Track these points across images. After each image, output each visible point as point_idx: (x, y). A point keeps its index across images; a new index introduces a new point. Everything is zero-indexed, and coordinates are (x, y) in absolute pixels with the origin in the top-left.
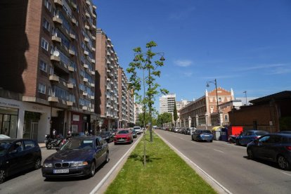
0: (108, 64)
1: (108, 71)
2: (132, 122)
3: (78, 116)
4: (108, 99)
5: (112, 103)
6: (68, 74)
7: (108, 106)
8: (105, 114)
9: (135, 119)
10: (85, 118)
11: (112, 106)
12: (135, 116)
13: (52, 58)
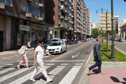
0: (78, 2)
1: (78, 6)
2: (89, 34)
3: (67, 32)
4: (78, 22)
5: (79, 24)
6: (65, 14)
7: (78, 26)
8: (77, 31)
9: (90, 32)
10: (69, 33)
11: (80, 26)
12: (90, 30)
13: (61, 9)
